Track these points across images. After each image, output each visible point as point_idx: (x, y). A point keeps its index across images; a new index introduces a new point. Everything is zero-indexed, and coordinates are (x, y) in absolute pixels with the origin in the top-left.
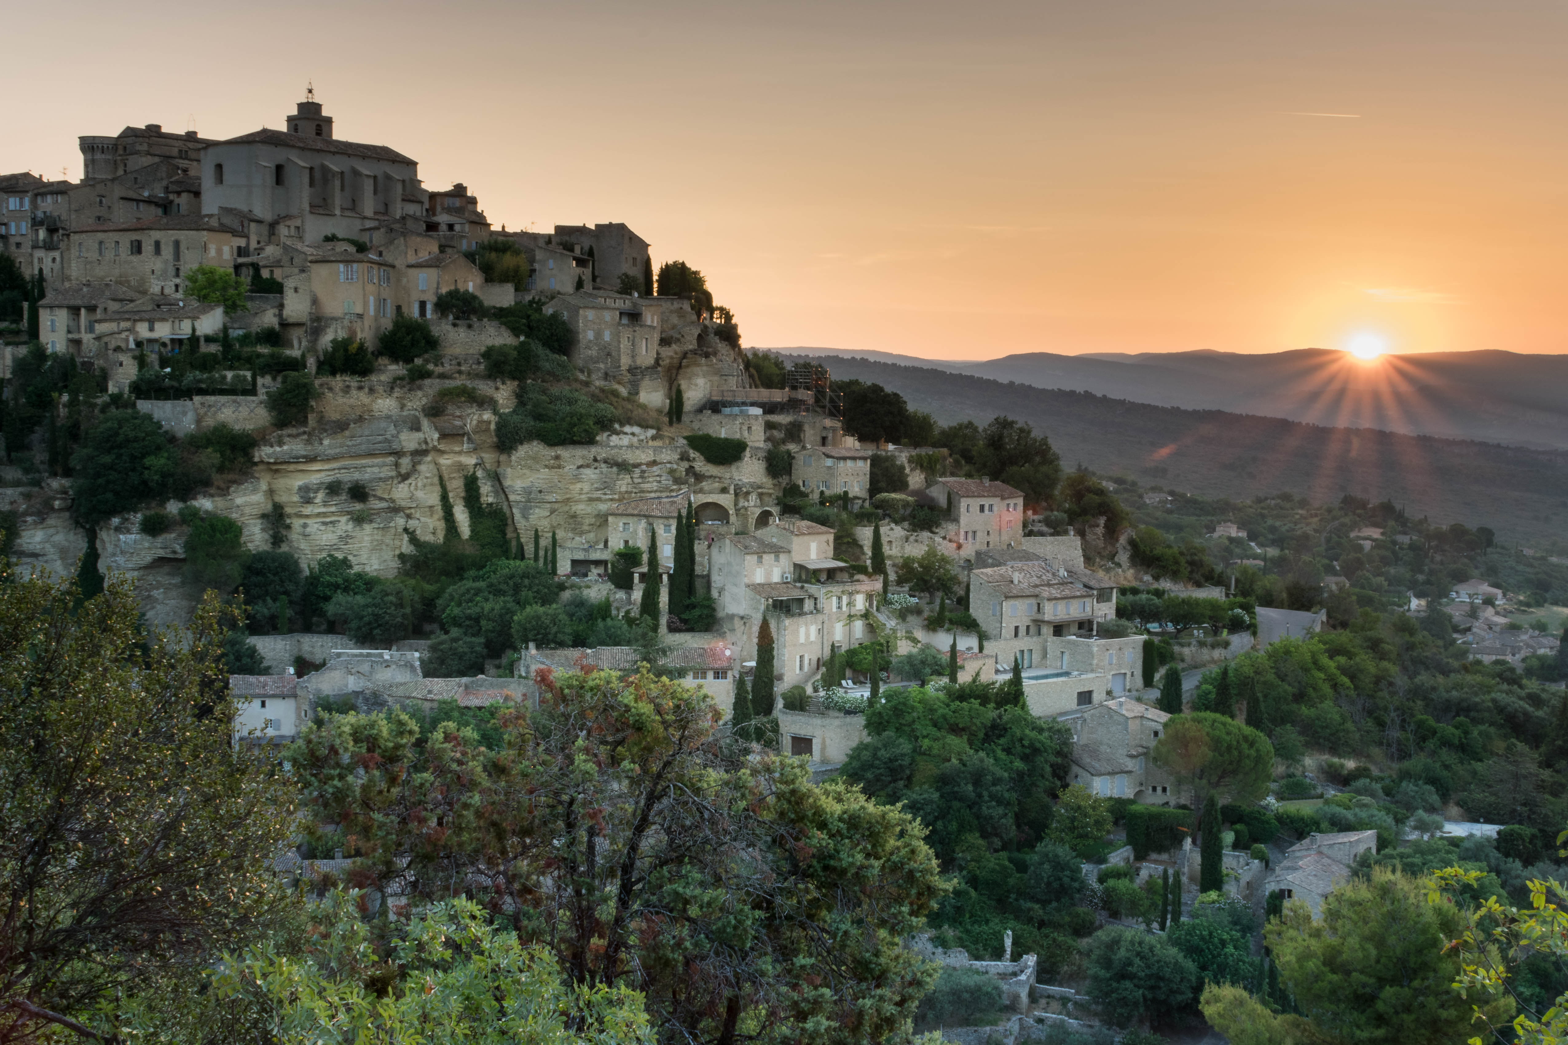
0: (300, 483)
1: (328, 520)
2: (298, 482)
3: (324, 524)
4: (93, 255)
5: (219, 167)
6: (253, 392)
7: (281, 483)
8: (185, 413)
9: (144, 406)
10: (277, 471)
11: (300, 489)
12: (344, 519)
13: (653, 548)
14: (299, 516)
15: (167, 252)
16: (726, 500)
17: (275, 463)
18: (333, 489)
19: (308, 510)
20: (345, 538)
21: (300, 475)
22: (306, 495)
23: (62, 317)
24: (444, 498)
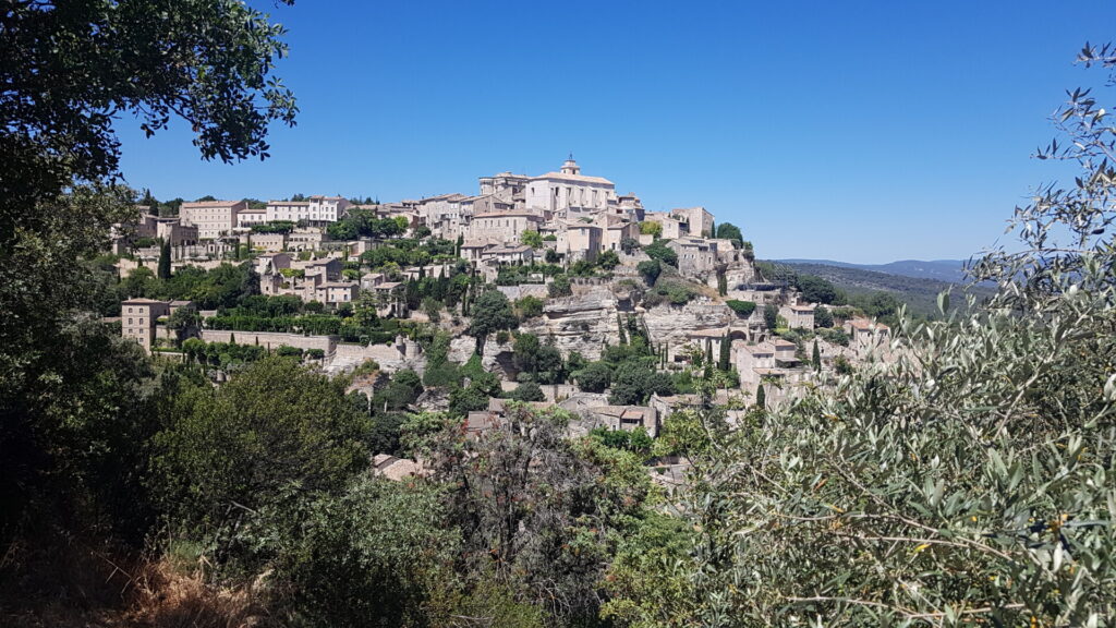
1: (572, 336)
3: (571, 338)
4: (482, 226)
5: (533, 189)
6: (543, 283)
8: (515, 291)
9: (500, 288)
11: (561, 322)
13: (710, 351)
14: (560, 335)
15: (511, 224)
16: (746, 330)
17: (551, 311)
18: (575, 324)
19: (564, 332)
20: (579, 346)
22: (563, 325)
23: (469, 251)
24: (620, 328)
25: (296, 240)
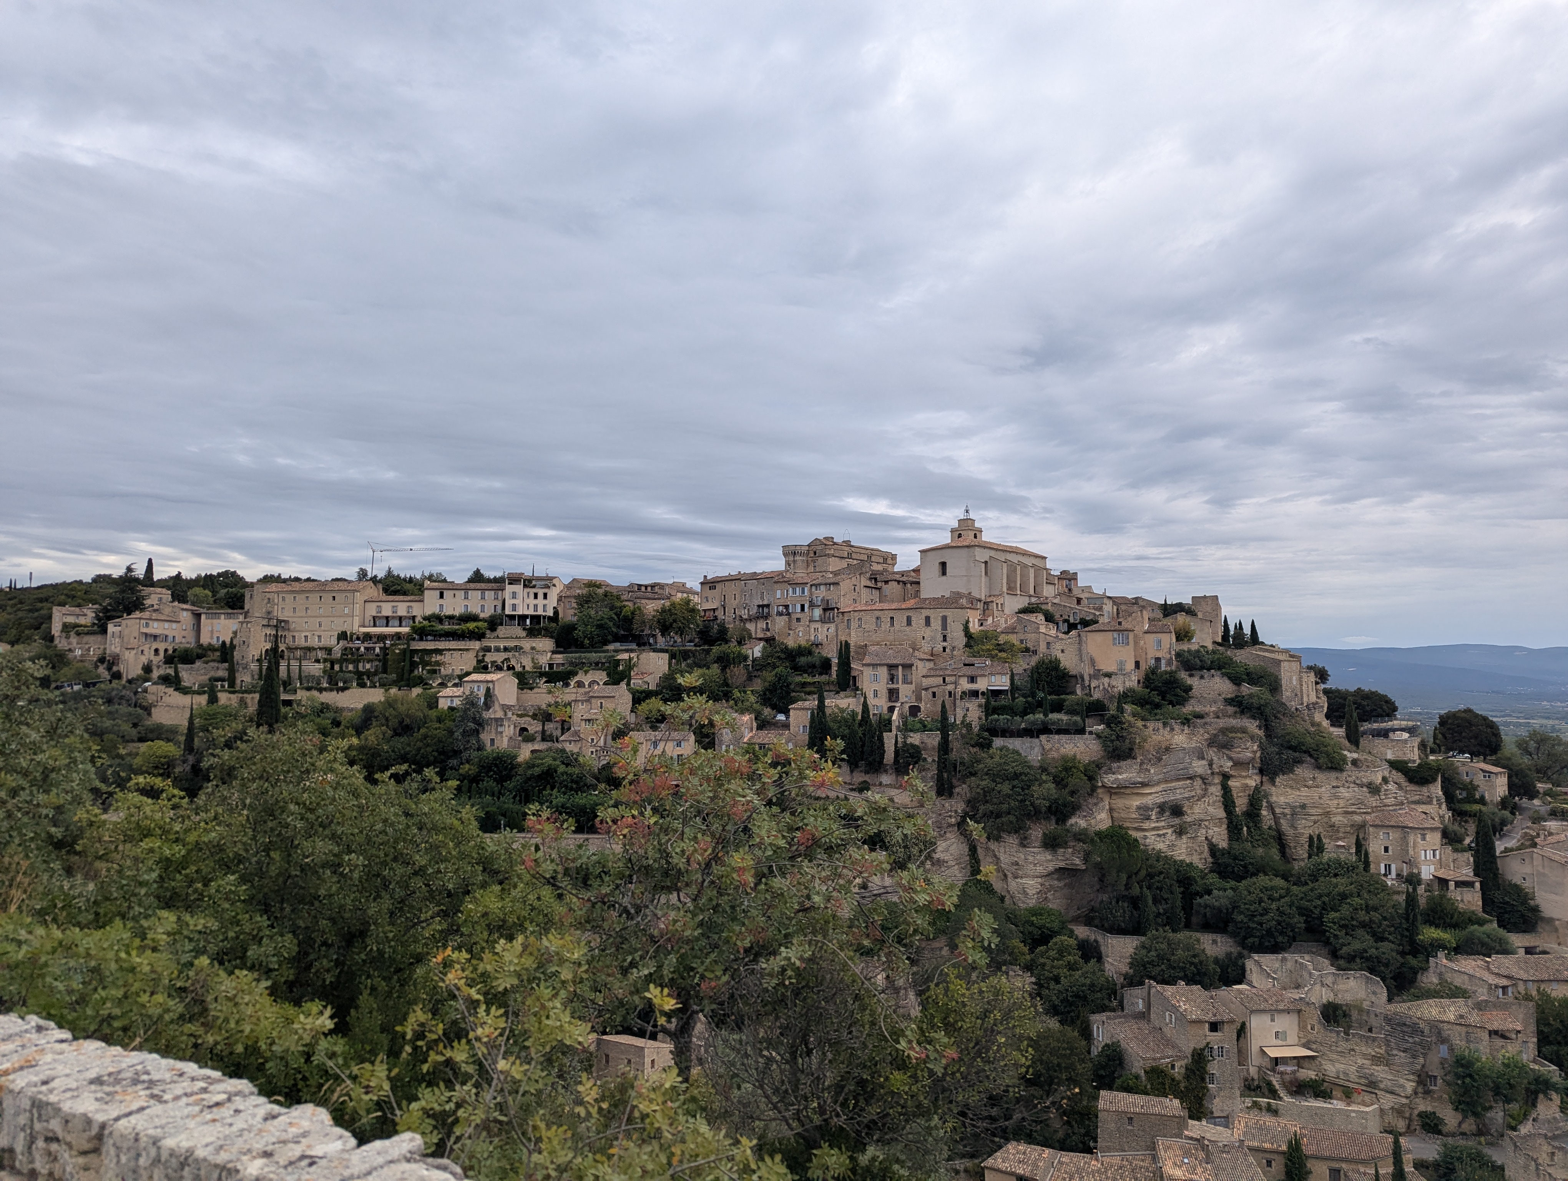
0: (1138, 803)
1: (1161, 832)
2: (1136, 802)
3: (1159, 836)
6: (1081, 731)
7: (1119, 803)
8: (1032, 748)
9: (998, 742)
10: (1116, 793)
11: (1139, 808)
12: (1170, 831)
14: (1137, 829)
17: (1117, 788)
18: (1162, 808)
19: (1146, 825)
20: (1172, 844)
21: (1135, 797)
22: (1144, 812)
25: (498, 649)
